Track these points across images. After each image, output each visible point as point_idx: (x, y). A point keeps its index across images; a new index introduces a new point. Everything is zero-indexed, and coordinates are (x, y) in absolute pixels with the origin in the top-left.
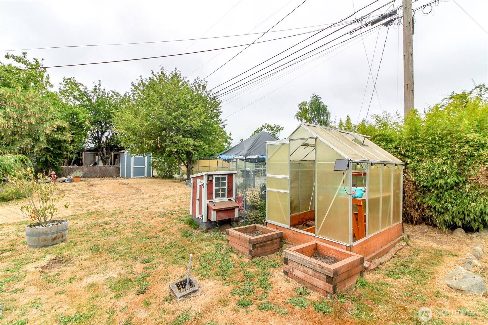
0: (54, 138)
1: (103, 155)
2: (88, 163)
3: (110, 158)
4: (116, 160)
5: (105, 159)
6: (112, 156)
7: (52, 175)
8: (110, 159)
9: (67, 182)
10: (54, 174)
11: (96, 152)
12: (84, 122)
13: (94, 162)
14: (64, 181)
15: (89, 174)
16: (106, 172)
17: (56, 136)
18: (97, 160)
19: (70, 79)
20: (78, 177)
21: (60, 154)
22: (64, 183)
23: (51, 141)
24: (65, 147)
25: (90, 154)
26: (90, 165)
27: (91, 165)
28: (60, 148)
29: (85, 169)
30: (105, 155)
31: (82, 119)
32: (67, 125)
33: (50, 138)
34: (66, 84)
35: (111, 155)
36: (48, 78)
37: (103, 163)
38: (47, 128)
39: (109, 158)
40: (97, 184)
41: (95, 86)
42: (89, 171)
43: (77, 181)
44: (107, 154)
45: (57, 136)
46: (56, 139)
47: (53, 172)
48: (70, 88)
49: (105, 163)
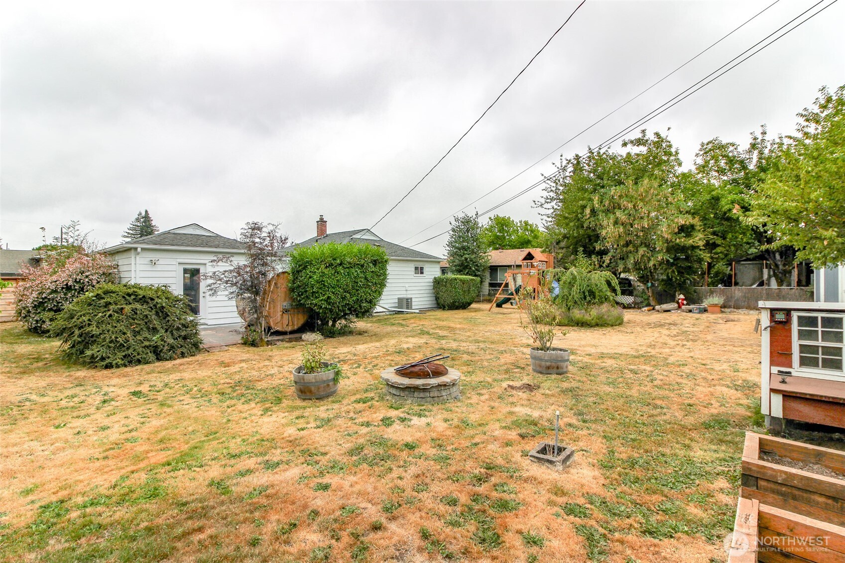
0: (677, 244)
2: (749, 283)
5: (780, 275)
7: (680, 301)
9: (695, 313)
10: (683, 300)
11: (761, 262)
12: (730, 210)
13: (760, 281)
14: (690, 311)
15: (744, 302)
17: (678, 241)
18: (765, 276)
19: (710, 142)
20: (716, 305)
21: (690, 267)
22: (691, 313)
23: (673, 249)
24: (696, 256)
25: (751, 266)
26: (752, 285)
27: (754, 286)
28: (687, 259)
29: (736, 292)
31: (726, 205)
32: (696, 221)
33: (671, 244)
34: (706, 153)
36: (677, 153)
37: (777, 281)
38: (664, 230)
40: (738, 320)
41: (755, 139)
42: (745, 297)
43: (713, 313)
45: (682, 240)
46: (679, 245)
47: (682, 296)
48: (713, 157)
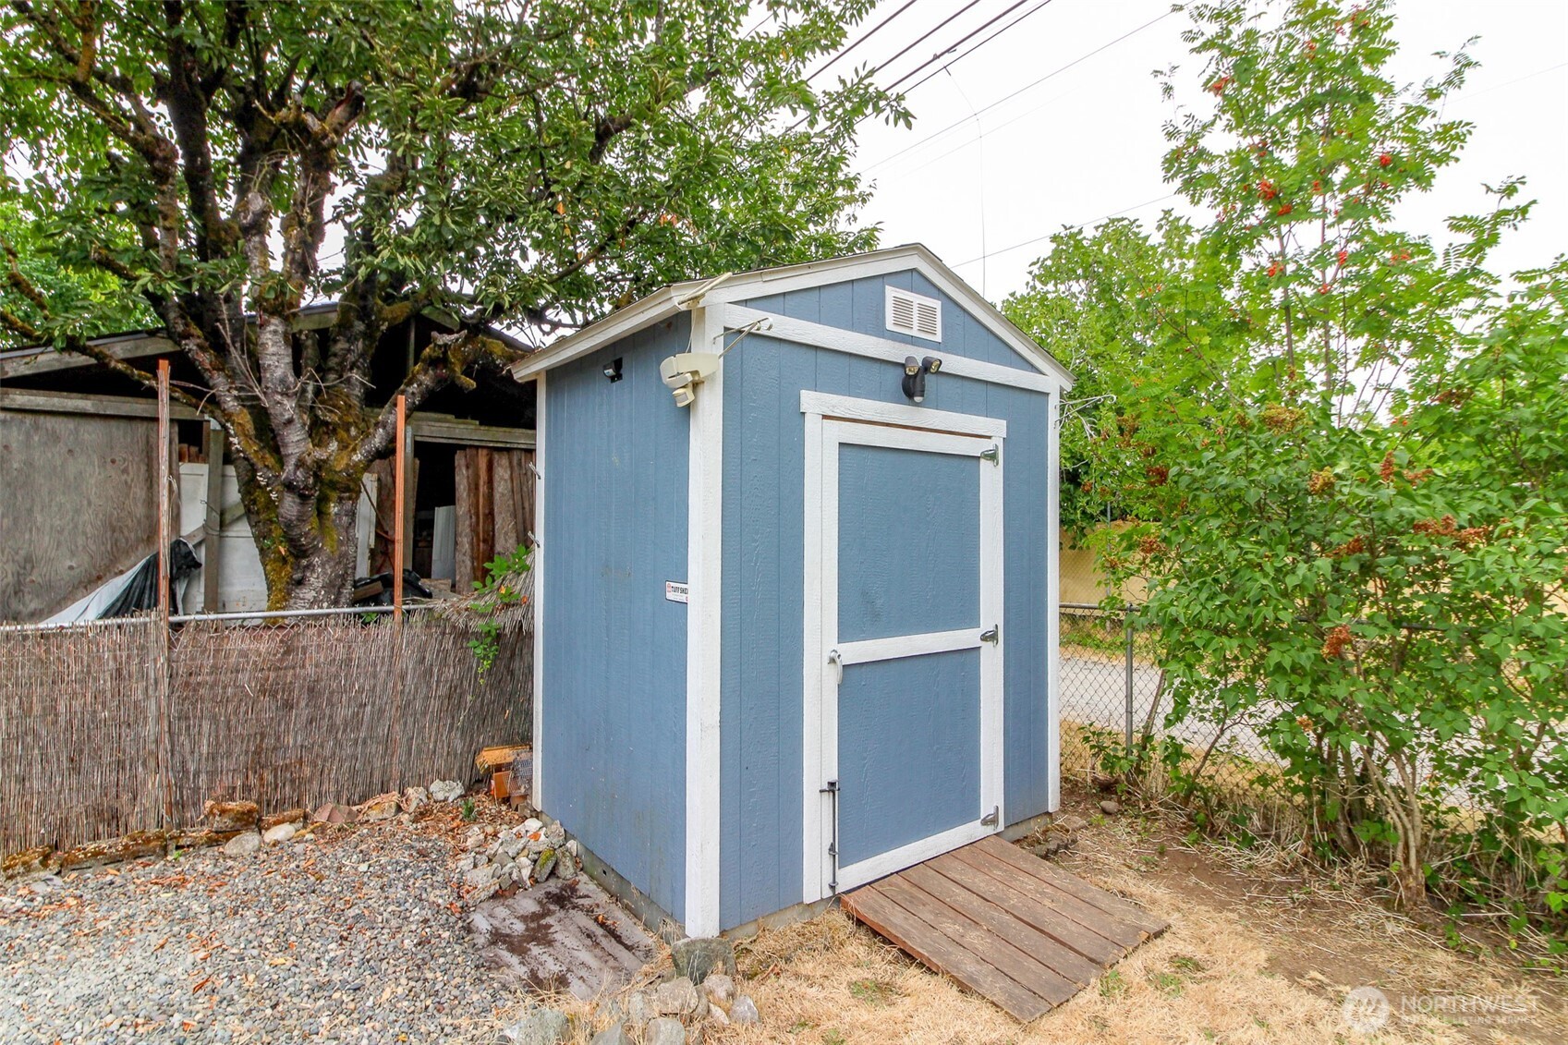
1: (266, 431)
3: (369, 481)
4: (441, 514)
6: (387, 452)
8: (366, 509)
16: (302, 711)
30: (296, 441)
35: (378, 439)
39: (351, 489)
44: (319, 431)
49: (299, 552)
